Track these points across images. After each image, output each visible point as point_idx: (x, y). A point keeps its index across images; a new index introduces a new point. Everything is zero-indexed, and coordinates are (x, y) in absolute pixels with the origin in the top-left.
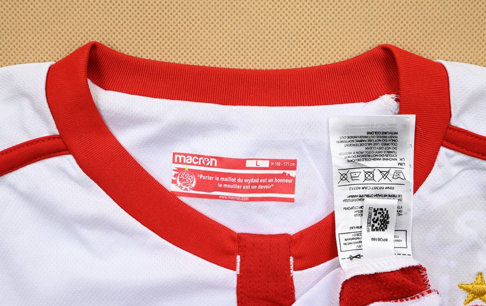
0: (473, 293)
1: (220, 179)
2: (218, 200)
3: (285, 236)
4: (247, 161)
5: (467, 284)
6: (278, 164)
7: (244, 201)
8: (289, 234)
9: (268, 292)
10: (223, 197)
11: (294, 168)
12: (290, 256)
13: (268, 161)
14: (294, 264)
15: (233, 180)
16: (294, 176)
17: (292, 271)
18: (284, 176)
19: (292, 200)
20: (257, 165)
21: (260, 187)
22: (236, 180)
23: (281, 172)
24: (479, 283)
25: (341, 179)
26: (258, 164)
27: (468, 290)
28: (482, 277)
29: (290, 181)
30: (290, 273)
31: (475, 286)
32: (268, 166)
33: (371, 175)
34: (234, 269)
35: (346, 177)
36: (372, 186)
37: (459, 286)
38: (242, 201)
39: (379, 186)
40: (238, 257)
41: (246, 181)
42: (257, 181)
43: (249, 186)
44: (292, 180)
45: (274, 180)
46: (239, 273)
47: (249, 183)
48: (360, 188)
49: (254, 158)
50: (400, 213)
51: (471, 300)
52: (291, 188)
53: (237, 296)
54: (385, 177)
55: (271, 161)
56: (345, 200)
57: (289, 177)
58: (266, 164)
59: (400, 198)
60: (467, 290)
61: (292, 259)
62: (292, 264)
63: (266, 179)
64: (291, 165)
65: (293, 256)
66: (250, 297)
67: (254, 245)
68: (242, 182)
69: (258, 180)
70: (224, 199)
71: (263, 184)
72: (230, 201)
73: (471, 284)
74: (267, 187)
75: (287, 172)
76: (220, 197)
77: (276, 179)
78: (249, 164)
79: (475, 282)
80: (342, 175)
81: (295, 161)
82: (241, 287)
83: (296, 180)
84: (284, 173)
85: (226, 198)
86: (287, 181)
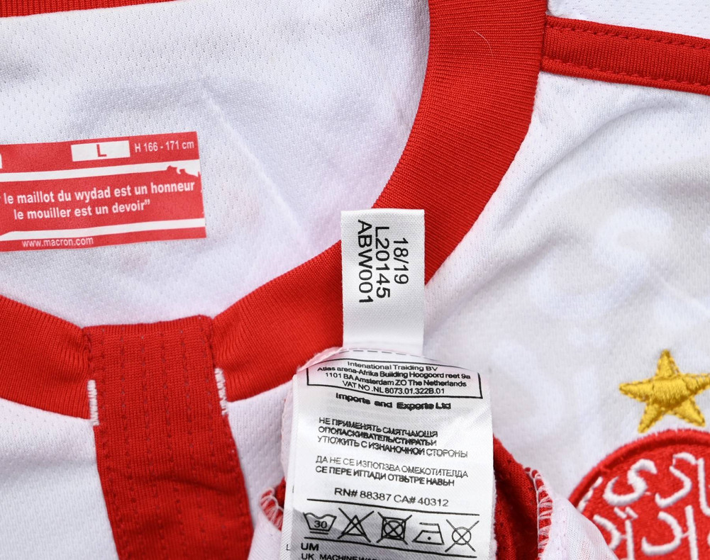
0: (656, 401)
1: (15, 199)
2: (21, 253)
3: (198, 321)
4: (73, 147)
5: (641, 383)
6: (153, 147)
7: (81, 247)
8: (208, 314)
9: (171, 460)
10: (32, 244)
11: (193, 154)
12: (214, 367)
13: (127, 143)
14: (226, 385)
15: (48, 197)
16: (197, 175)
17: (223, 403)
18: (170, 175)
19: (200, 233)
20: (99, 155)
21: (117, 208)
22: (55, 197)
23: (162, 166)
24: (666, 375)
25: (468, 531)
26: (102, 153)
27: (645, 398)
28: (671, 363)
29: (189, 187)
30: (219, 409)
31: (658, 384)
32: (127, 154)
33: (388, 529)
34: (85, 415)
35: (456, 537)
36: (391, 503)
37: (621, 389)
38: (77, 247)
39: (371, 502)
40: (92, 385)
41: (79, 196)
42: (106, 193)
43: (89, 209)
44: (193, 184)
45: (149, 189)
46: (97, 423)
47: (87, 201)
48: (421, 501)
49: (91, 138)
50: (325, 425)
51: (655, 419)
52: (192, 204)
53: (101, 479)
54: (355, 521)
55: (133, 140)
56: (462, 475)
57: (185, 177)
58: (122, 150)
59: (322, 465)
60: (640, 397)
61: (219, 375)
62: (220, 385)
63: (129, 188)
64: (186, 146)
65: (222, 367)
66: (130, 477)
67: (122, 350)
68: (70, 199)
69: (108, 190)
70: (36, 248)
71: (123, 200)
72: (49, 250)
73: (650, 381)
74: (134, 207)
75: (179, 165)
76: (25, 245)
77: (153, 187)
78: (79, 153)
79: (656, 375)
80: (467, 543)
81: (192, 136)
82: (107, 456)
83: (204, 182)
84: (170, 168)
85: (38, 244)
86: (180, 187)
